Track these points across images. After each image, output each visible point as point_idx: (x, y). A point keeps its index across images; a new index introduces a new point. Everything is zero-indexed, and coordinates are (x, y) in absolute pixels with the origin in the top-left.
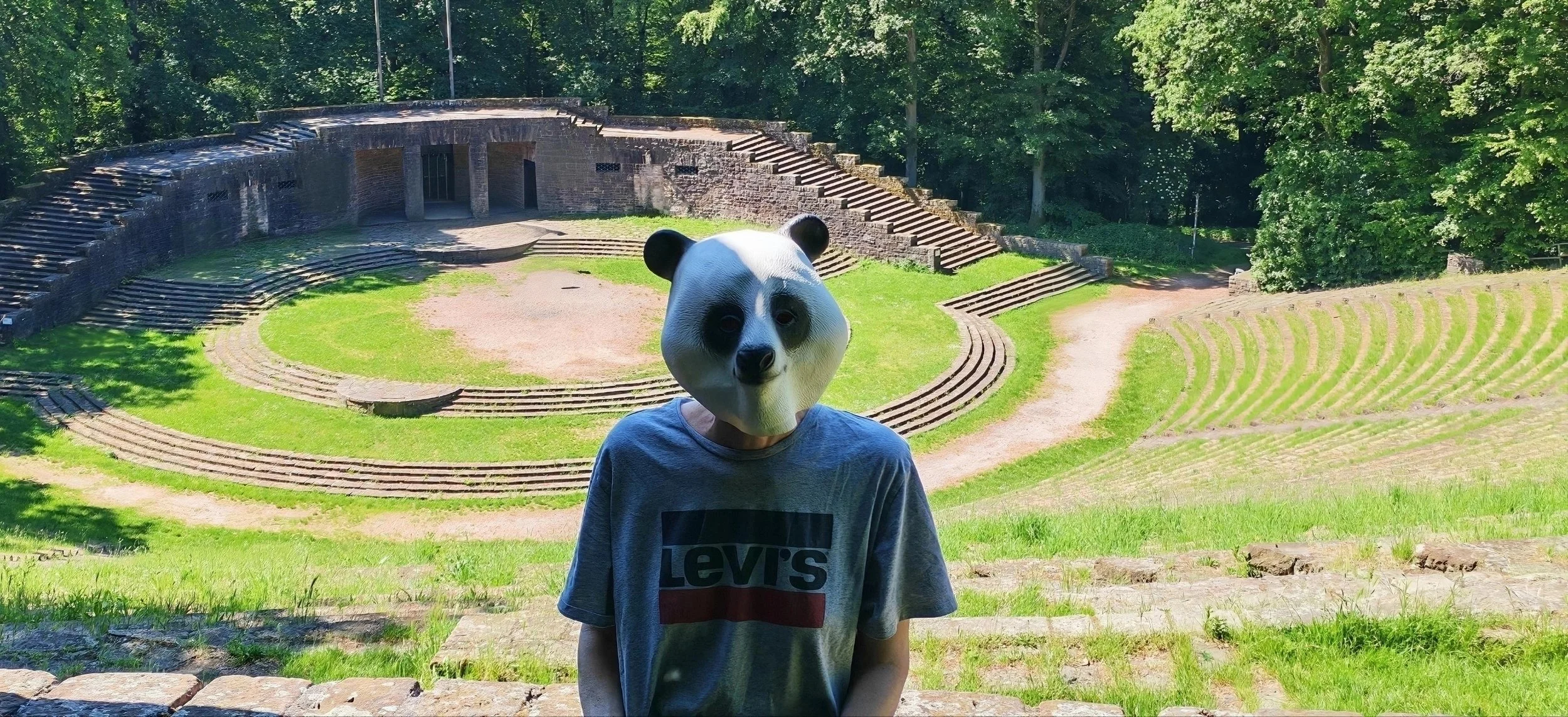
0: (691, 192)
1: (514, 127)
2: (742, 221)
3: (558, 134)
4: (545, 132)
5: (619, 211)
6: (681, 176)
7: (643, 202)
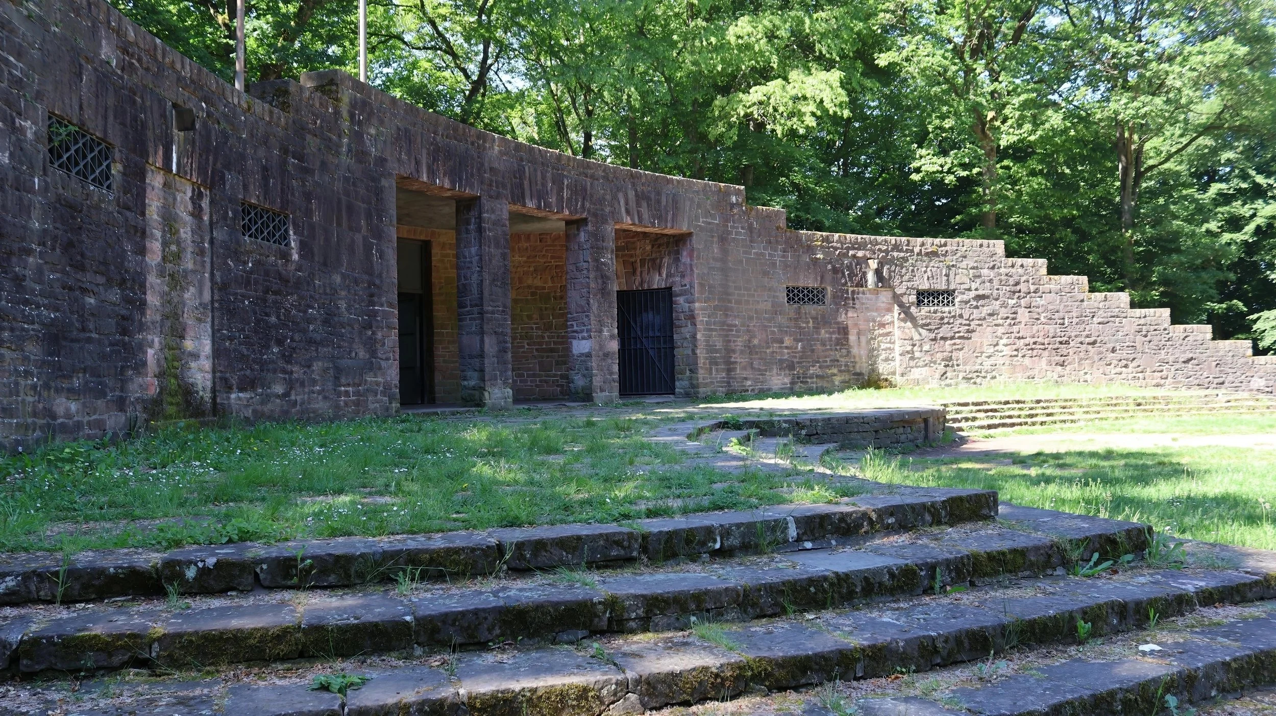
0: (945, 339)
3: (727, 221)
4: (707, 214)
5: (825, 385)
6: (927, 309)
7: (863, 366)
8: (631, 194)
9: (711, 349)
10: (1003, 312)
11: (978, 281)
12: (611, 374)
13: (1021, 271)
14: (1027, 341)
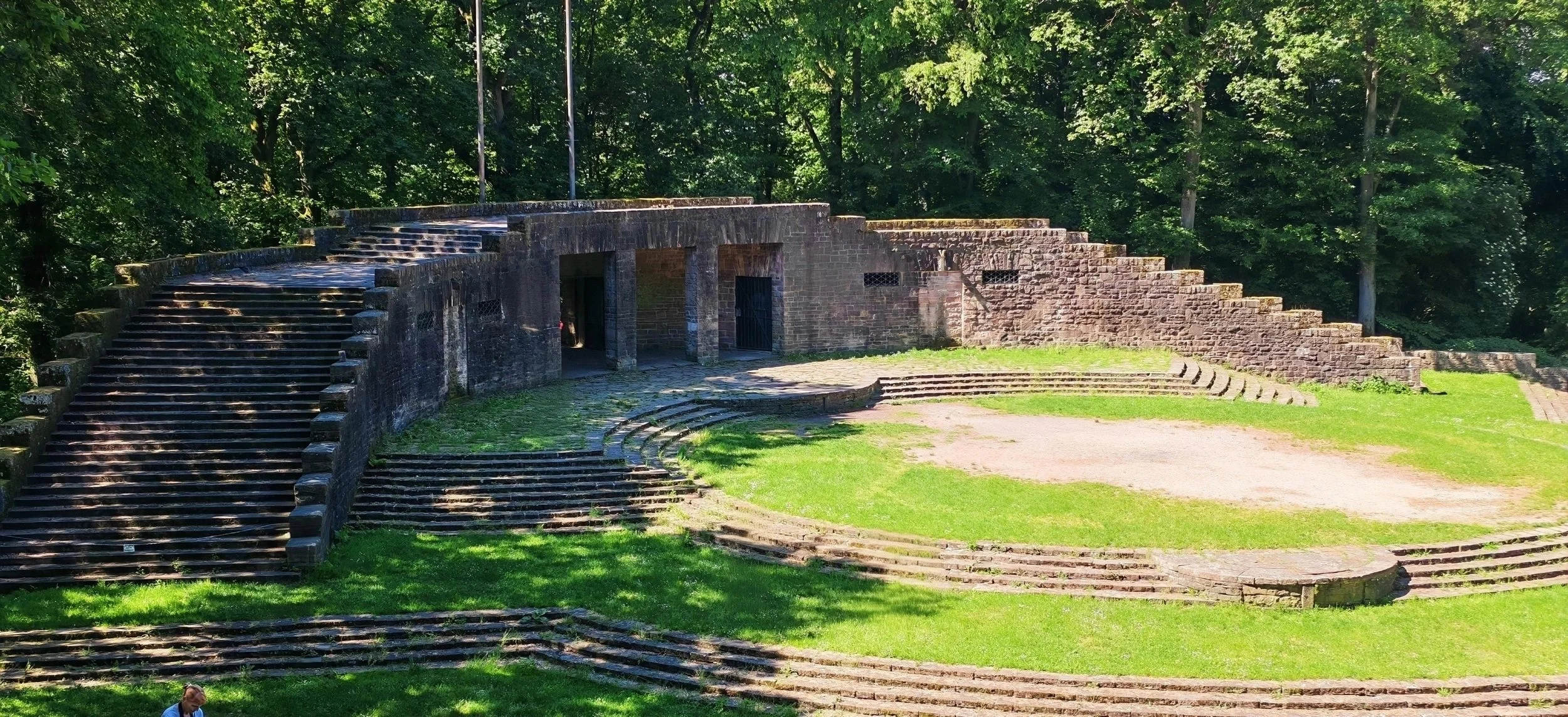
0: (1007, 309)
1: (755, 220)
2: (1092, 345)
3: (813, 230)
4: (796, 228)
5: (896, 344)
6: (991, 286)
7: (931, 329)
8: (732, 225)
9: (795, 322)
10: (1062, 288)
11: (1040, 263)
12: (712, 343)
13: (1080, 254)
14: (1082, 311)
